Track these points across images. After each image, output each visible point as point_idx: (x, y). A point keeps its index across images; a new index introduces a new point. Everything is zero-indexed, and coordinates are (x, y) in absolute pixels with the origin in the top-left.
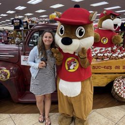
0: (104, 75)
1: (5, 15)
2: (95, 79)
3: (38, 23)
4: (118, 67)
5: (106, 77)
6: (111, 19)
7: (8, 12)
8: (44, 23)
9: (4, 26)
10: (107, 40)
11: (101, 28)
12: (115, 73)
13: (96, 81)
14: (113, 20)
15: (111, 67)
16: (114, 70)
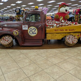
0: (60, 34)
1: (9, 7)
2: (56, 36)
3: (30, 10)
4: (66, 30)
5: (61, 35)
6: (64, 7)
7: (11, 5)
8: (33, 10)
9: (8, 14)
10: (63, 18)
11: (60, 12)
12: (65, 33)
13: (57, 37)
14: (65, 7)
15: (63, 30)
16: (65, 31)
